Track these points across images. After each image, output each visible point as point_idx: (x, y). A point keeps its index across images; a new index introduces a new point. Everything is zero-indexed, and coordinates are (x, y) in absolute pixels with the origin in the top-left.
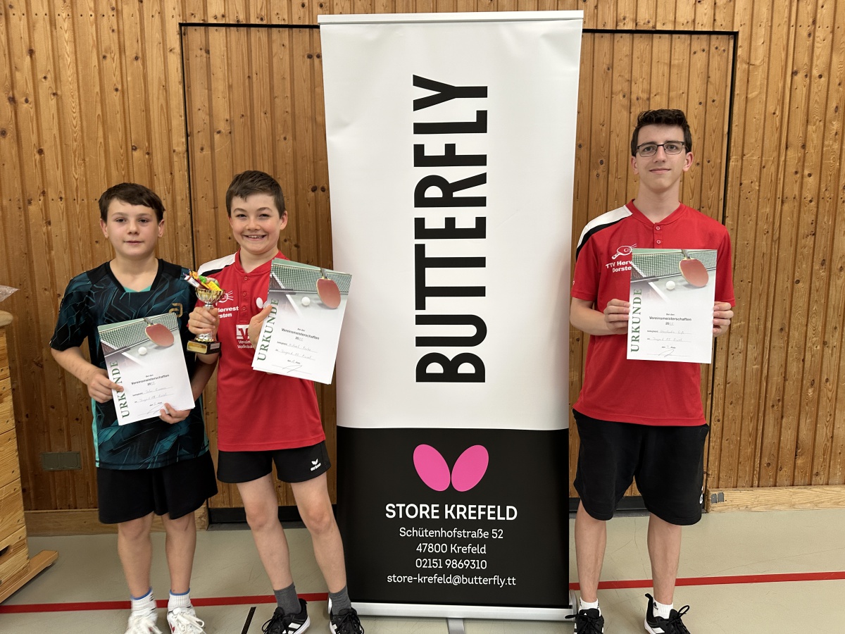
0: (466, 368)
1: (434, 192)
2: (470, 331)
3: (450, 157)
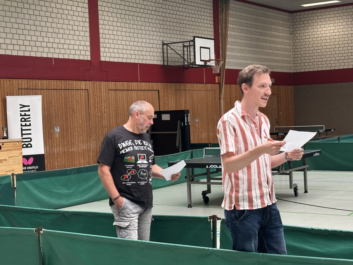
0: (29, 146)
1: (23, 120)
2: (29, 140)
3: (25, 115)
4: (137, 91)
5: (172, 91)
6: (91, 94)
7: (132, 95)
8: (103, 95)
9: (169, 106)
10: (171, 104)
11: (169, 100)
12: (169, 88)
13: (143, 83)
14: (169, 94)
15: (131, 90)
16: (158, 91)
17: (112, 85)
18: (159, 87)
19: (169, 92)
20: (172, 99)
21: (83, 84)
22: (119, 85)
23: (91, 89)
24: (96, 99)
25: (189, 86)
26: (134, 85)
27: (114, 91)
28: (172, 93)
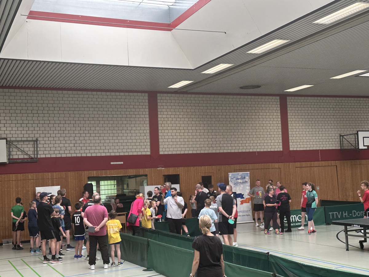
4: (318, 167)
5: (348, 165)
6: (282, 170)
7: (314, 169)
8: (291, 171)
9: (346, 175)
10: (347, 174)
11: (346, 171)
12: (345, 164)
13: (323, 162)
14: (345, 168)
15: (313, 166)
16: (336, 166)
17: (298, 164)
18: (337, 164)
19: (345, 166)
20: (349, 171)
21: (276, 165)
22: (304, 164)
23: (282, 168)
24: (286, 173)
25: (364, 162)
26: (316, 163)
27: (300, 168)
28: (348, 167)
